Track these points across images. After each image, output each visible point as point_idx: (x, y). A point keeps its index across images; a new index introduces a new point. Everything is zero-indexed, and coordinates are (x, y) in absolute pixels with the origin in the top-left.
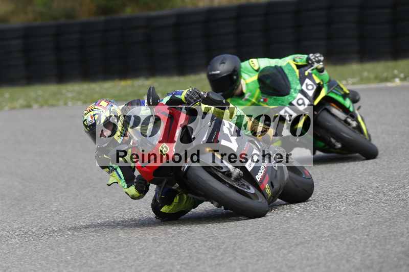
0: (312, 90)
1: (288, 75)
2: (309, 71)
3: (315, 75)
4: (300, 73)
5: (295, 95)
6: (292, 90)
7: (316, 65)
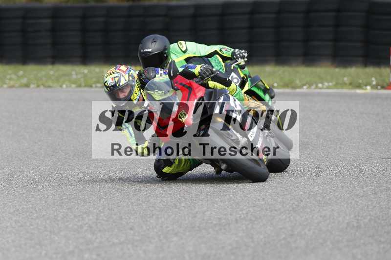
0: (237, 83)
2: (235, 65)
7: (240, 61)
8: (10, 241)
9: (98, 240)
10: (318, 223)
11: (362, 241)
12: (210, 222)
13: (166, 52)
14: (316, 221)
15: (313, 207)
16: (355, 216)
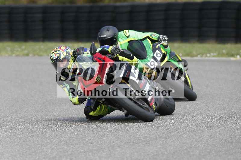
0: (159, 57)
1: (146, 47)
2: (159, 45)
3: (162, 48)
4: (153, 46)
5: (149, 59)
6: (148, 56)
7: (163, 42)
8: (17, 151)
9: (70, 150)
10: (207, 140)
11: (234, 151)
12: (140, 139)
13: (116, 37)
14: (205, 139)
15: (204, 130)
16: (230, 136)
